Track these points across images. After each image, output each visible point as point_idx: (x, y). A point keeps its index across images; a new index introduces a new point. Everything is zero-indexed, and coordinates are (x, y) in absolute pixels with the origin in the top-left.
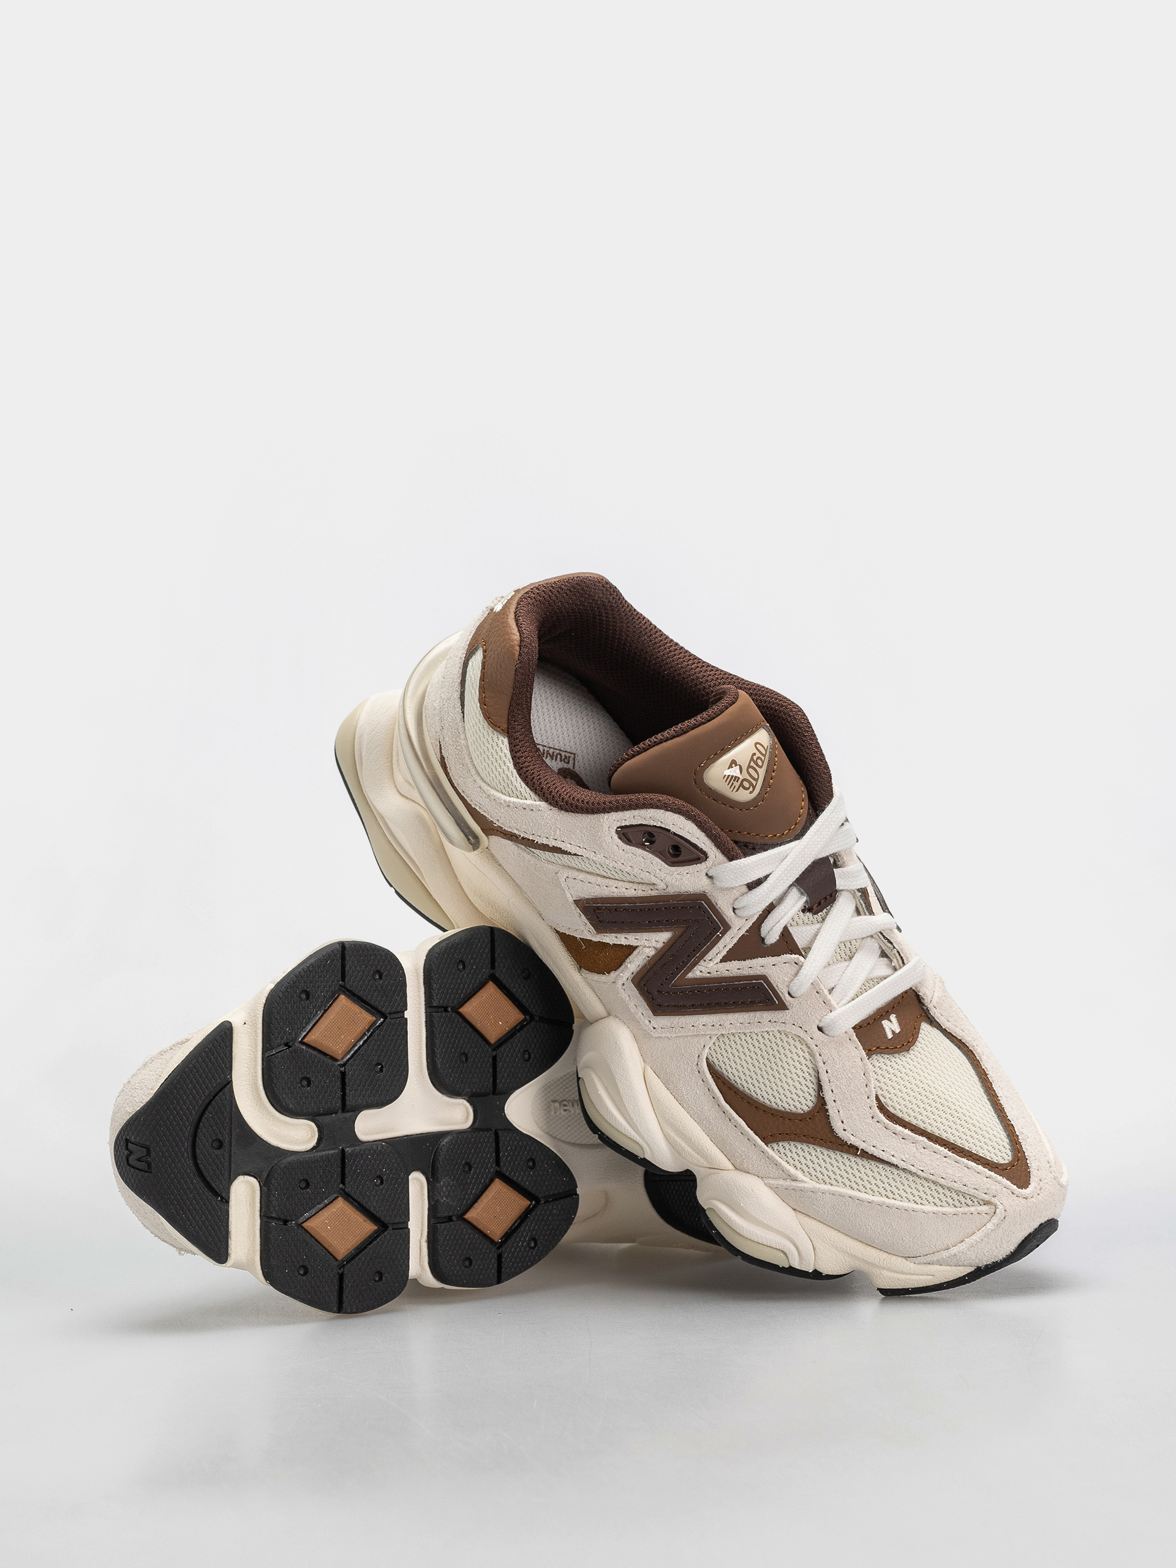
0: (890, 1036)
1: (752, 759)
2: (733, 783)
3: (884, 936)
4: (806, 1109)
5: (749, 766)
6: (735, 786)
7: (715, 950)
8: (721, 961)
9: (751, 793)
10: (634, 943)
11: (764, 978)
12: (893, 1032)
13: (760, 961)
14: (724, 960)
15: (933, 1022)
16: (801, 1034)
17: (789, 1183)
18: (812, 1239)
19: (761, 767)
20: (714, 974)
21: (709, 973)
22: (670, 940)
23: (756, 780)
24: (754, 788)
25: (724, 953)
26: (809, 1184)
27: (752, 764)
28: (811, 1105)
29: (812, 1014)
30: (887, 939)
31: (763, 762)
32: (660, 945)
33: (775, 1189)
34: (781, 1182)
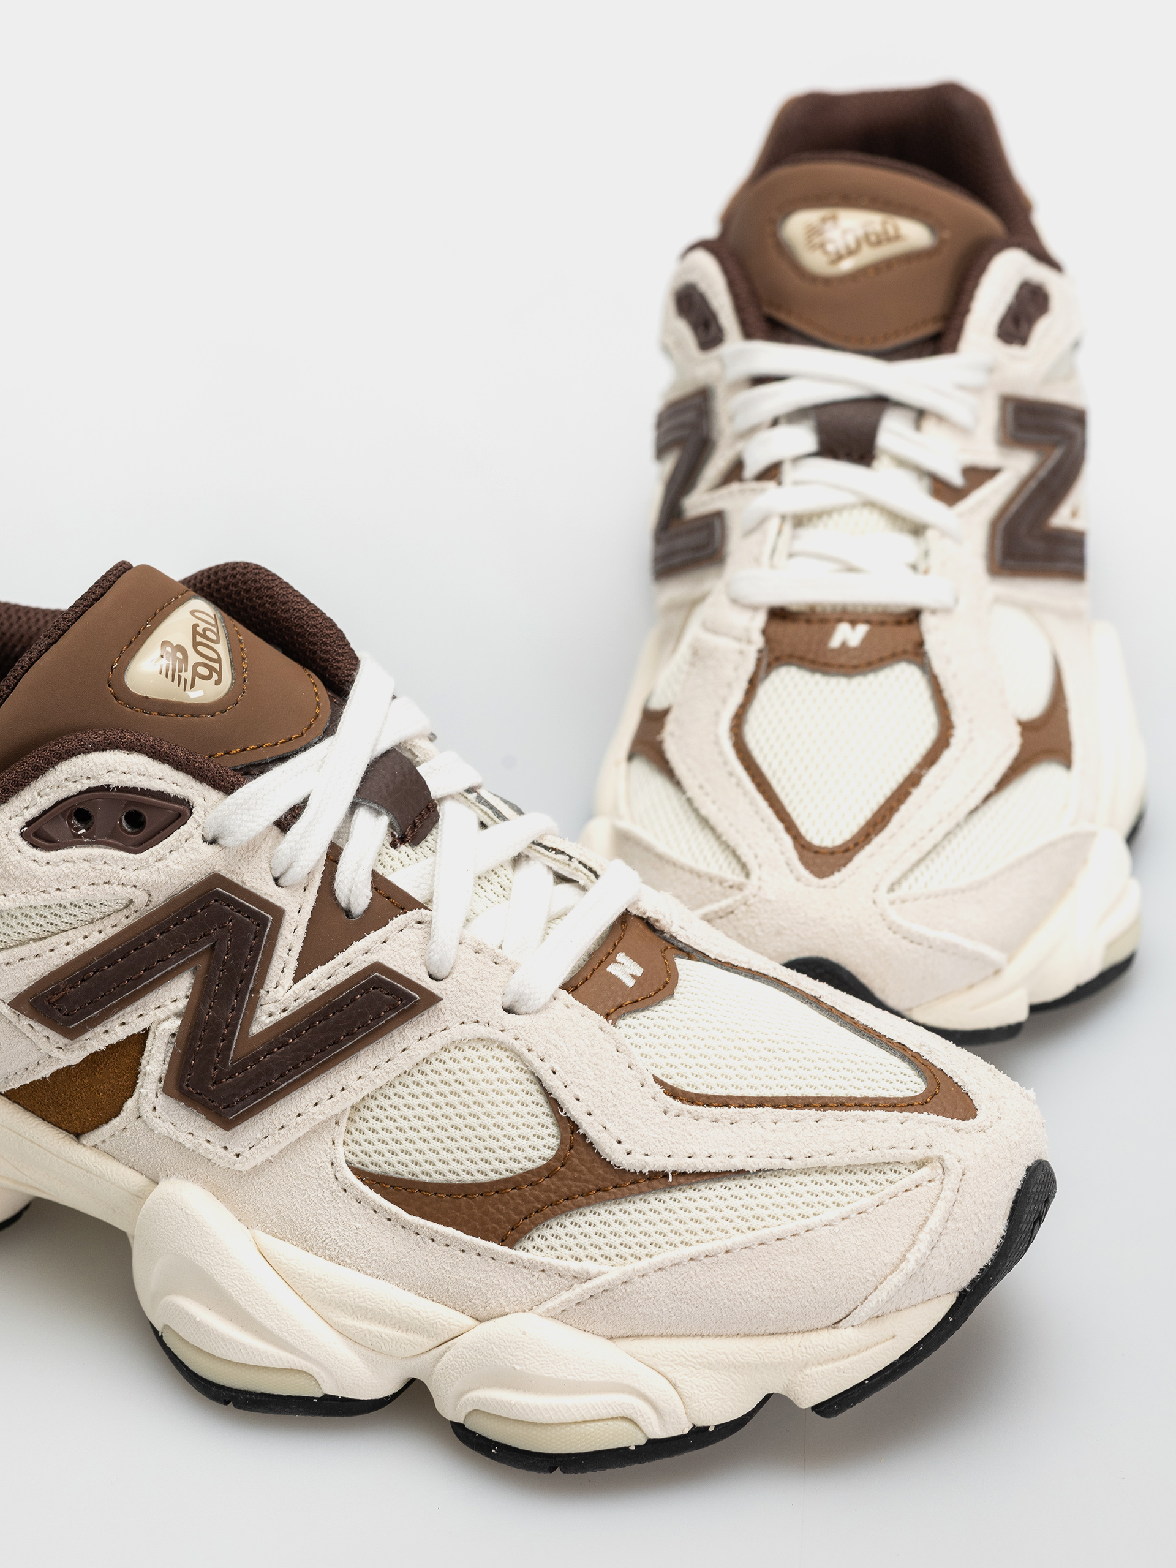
0: (630, 983)
1: (195, 632)
2: (180, 677)
3: (545, 847)
4: (549, 1154)
5: (195, 645)
6: (186, 680)
7: (276, 965)
8: (296, 980)
9: (218, 683)
10: (135, 1026)
11: (377, 967)
12: (634, 977)
13: (358, 946)
14: (299, 976)
15: (690, 953)
16: (482, 1031)
17: (579, 1290)
18: (662, 1369)
19: (217, 642)
20: (294, 1007)
21: (284, 1011)
22: (194, 985)
23: (218, 661)
24: (219, 673)
25: (293, 964)
26: (612, 1273)
27: (199, 639)
28: (554, 1142)
29: (485, 989)
30: (553, 849)
31: (217, 635)
32: (182, 1004)
33: (562, 1315)
34: (565, 1296)
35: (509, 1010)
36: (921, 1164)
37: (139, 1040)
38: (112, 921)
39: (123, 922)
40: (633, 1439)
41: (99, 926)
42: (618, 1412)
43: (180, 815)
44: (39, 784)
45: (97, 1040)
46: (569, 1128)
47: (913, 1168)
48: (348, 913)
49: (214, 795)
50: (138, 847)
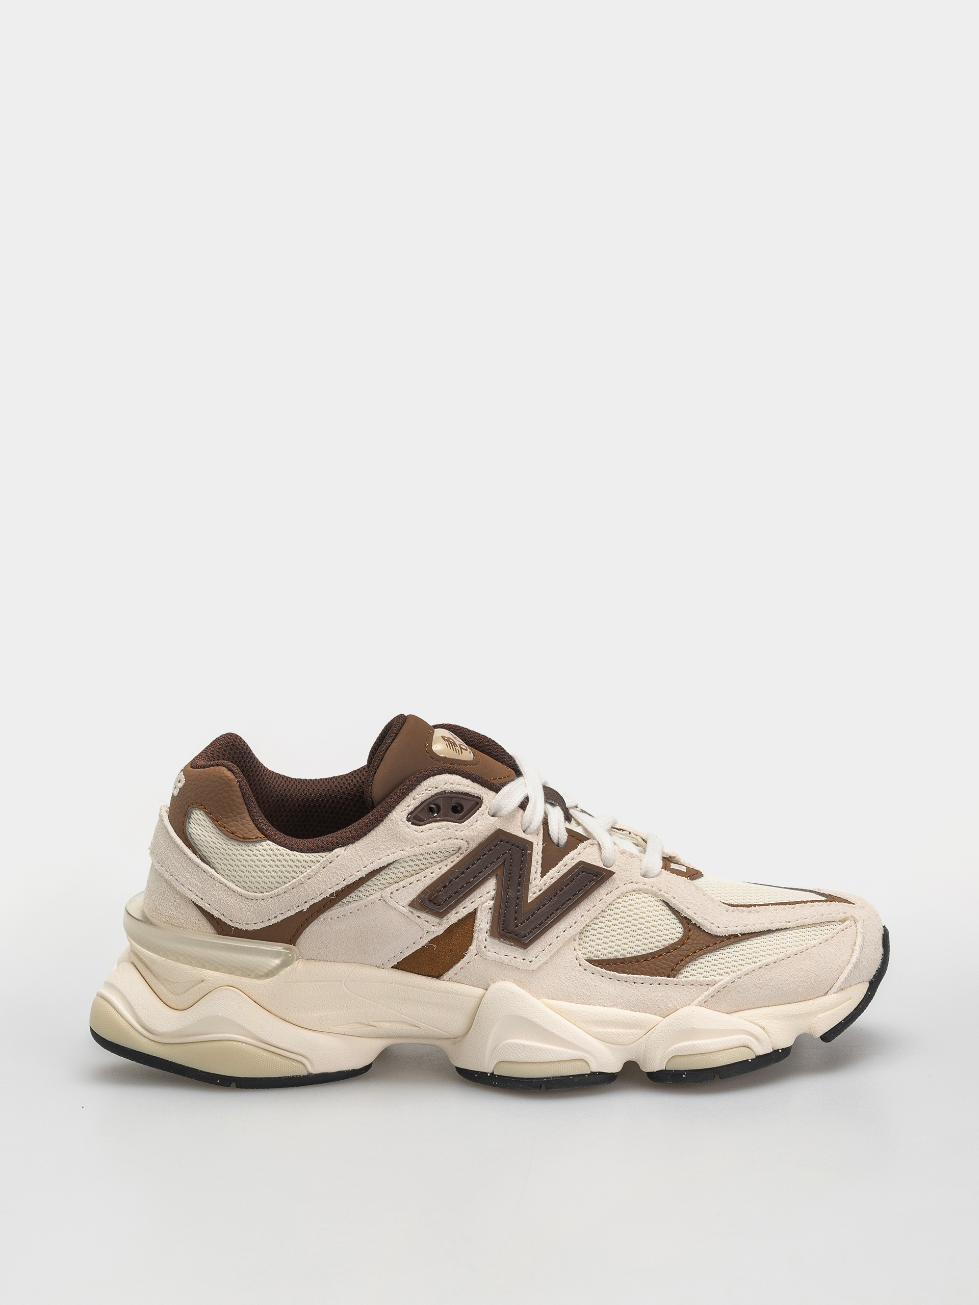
0: (684, 870)
2: (456, 749)
3: (617, 829)
4: (680, 935)
6: (456, 753)
7: (533, 870)
8: (542, 877)
9: (470, 753)
10: (473, 906)
11: (581, 863)
13: (567, 859)
14: (544, 873)
16: (635, 886)
17: (711, 989)
18: (756, 1021)
20: (544, 888)
21: (540, 891)
22: (497, 884)
25: (540, 870)
26: (726, 978)
28: (681, 930)
29: (631, 868)
30: (620, 829)
32: (493, 893)
33: (705, 1003)
34: (706, 993)
35: (644, 876)
36: (843, 921)
37: (472, 916)
38: (451, 859)
39: (456, 859)
40: (749, 1056)
41: (445, 863)
42: (740, 1043)
43: (478, 803)
44: (413, 794)
45: (453, 917)
46: (686, 921)
47: (840, 923)
48: (558, 845)
49: (492, 793)
50: (461, 820)
